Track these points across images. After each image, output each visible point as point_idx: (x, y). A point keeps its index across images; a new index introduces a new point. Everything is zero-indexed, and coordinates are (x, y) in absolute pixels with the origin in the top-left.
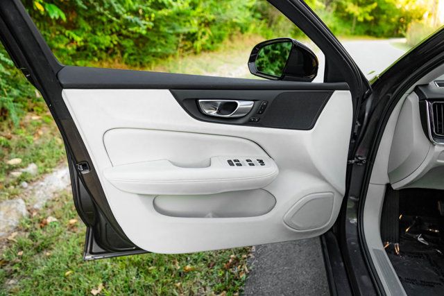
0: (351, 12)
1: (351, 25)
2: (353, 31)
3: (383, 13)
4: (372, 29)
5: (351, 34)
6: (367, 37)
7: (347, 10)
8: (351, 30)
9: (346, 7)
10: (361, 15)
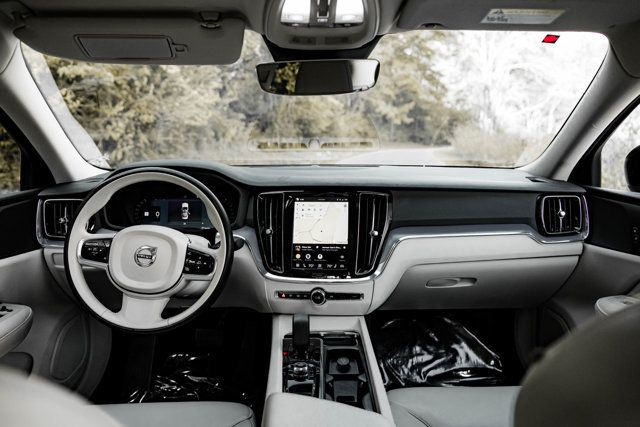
0: (384, 113)
1: (389, 129)
2: (392, 138)
3: (426, 113)
4: (417, 134)
5: (390, 140)
6: (412, 144)
7: (377, 110)
8: (389, 135)
9: (377, 107)
10: (396, 116)
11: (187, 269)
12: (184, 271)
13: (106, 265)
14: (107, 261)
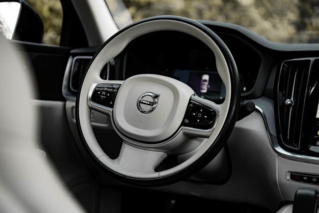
11: (187, 121)
12: (183, 124)
13: (111, 109)
14: (112, 106)
